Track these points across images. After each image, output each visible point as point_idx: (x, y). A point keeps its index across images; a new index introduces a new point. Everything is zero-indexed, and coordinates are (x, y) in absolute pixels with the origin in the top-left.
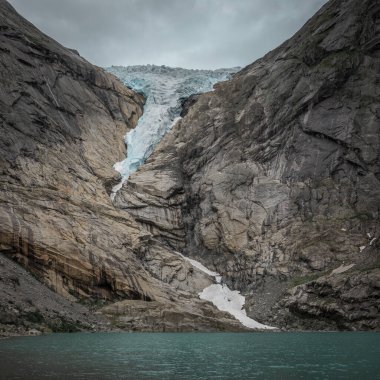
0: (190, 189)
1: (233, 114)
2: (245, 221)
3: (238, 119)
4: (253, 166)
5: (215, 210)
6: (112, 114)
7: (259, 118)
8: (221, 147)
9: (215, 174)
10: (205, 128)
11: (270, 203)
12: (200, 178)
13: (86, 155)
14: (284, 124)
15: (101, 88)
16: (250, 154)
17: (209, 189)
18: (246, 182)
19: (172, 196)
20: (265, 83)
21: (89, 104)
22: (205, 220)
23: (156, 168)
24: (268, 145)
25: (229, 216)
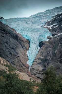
0: (46, 69)
1: (54, 50)
3: (56, 52)
6: (22, 47)
8: (52, 59)
10: (48, 54)
13: (22, 61)
15: (19, 40)
16: (59, 61)
18: (59, 68)
19: (43, 71)
21: (17, 45)
23: (38, 64)
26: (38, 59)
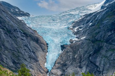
0: (65, 74)
3: (75, 57)
4: (79, 69)
6: (43, 51)
8: (71, 64)
10: (68, 58)
12: (67, 71)
13: (41, 65)
14: (86, 59)
15: (40, 43)
16: (78, 66)
17: (69, 74)
18: (77, 73)
21: (38, 49)
23: (57, 68)
24: (82, 64)
26: (57, 63)
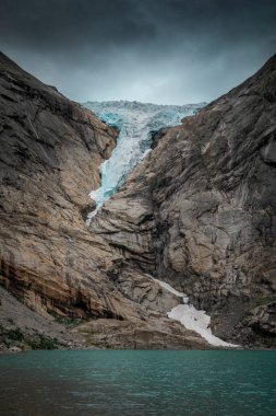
0: (158, 216)
1: (199, 146)
2: (211, 245)
3: (204, 151)
4: (217, 195)
5: (182, 235)
6: (87, 146)
7: (224, 150)
8: (188, 177)
9: (182, 203)
10: (173, 159)
11: (233, 229)
12: (168, 206)
13: (64, 184)
14: (246, 155)
15: (78, 121)
16: (215, 183)
17: (177, 215)
18: (212, 209)
19: (143, 222)
20: (229, 118)
21: (67, 137)
22: (173, 245)
23: (128, 196)
24: (232, 175)
25: (195, 240)
26: (134, 181)
